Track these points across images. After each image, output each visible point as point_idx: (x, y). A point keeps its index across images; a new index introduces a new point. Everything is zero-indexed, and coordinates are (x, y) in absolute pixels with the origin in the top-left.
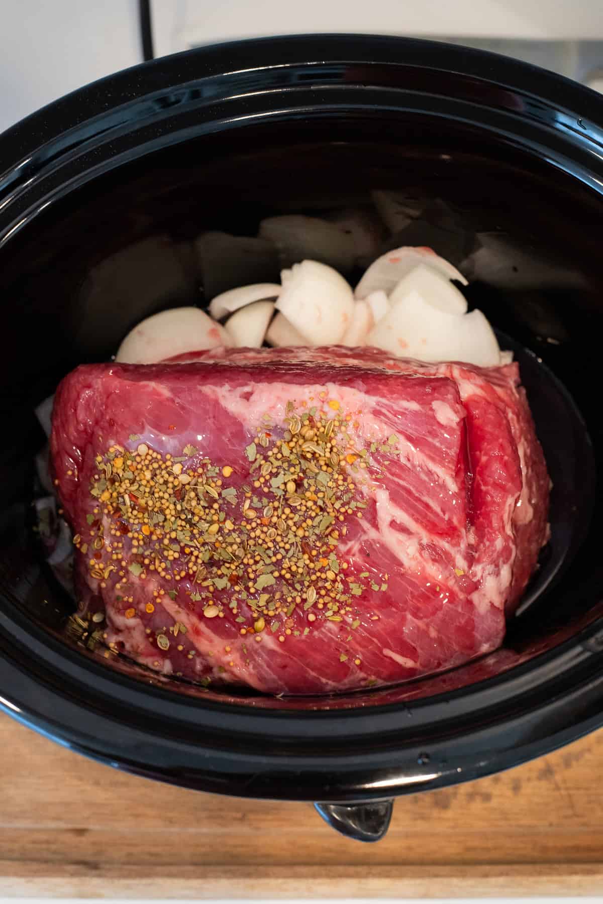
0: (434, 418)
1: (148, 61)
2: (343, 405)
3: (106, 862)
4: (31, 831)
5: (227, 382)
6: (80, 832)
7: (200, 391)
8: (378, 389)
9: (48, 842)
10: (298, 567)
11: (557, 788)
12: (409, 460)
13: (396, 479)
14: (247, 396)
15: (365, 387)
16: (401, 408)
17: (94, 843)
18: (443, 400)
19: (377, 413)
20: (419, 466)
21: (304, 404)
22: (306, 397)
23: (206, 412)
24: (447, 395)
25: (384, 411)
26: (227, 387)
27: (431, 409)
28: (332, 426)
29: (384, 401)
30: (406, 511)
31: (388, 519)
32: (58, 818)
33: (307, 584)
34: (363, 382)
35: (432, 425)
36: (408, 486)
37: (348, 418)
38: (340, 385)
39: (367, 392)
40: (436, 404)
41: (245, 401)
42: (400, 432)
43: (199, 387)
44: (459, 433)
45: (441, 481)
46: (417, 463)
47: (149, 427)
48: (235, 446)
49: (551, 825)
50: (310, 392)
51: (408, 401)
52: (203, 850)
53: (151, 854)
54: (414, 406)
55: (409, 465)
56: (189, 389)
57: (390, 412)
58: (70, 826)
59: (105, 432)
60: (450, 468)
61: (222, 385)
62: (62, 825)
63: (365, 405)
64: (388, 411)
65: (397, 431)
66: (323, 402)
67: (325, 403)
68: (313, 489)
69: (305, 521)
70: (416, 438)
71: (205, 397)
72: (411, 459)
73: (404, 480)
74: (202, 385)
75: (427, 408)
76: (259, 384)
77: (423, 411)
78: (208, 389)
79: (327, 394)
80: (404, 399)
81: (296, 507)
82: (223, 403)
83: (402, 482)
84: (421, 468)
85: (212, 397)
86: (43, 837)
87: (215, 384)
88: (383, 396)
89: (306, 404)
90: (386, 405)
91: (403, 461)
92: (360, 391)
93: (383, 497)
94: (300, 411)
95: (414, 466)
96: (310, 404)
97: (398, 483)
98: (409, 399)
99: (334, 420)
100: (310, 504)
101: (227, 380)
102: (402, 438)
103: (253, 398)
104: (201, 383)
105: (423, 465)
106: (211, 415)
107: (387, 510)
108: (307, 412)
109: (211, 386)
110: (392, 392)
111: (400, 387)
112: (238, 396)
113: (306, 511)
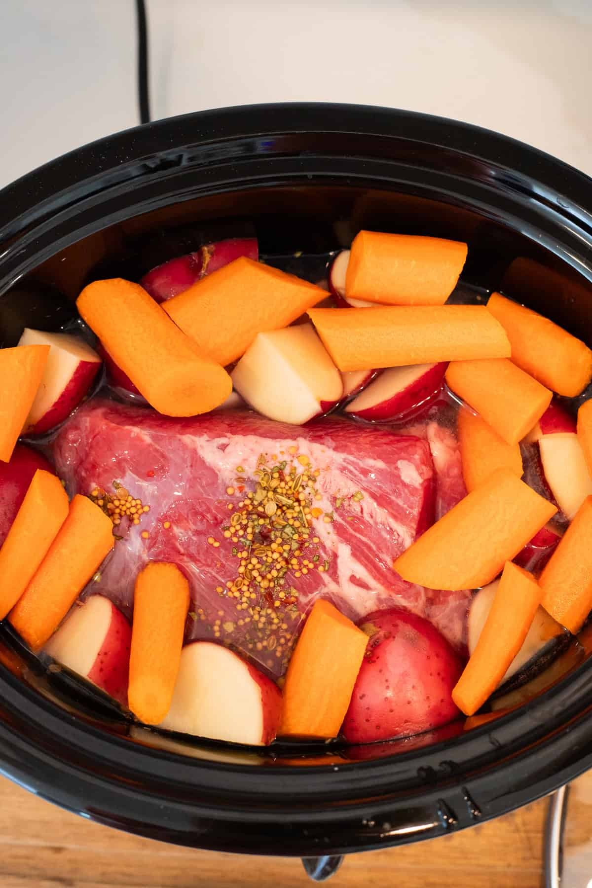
0: (399, 477)
1: (145, 124)
2: (312, 461)
3: (81, 880)
4: (12, 846)
5: (206, 432)
6: (58, 850)
7: (180, 440)
8: (346, 446)
9: (27, 858)
10: (261, 616)
11: (517, 830)
12: (372, 517)
13: (358, 535)
14: (223, 447)
15: (334, 444)
16: (368, 466)
17: (70, 861)
18: (409, 460)
19: (343, 469)
20: (381, 523)
21: (274, 458)
22: (277, 451)
23: (184, 461)
24: (413, 455)
25: (351, 468)
26: (205, 437)
27: (397, 468)
28: (301, 480)
29: (351, 458)
30: (366, 566)
31: (349, 574)
32: (37, 836)
33: (268, 632)
34: (332, 439)
35: (396, 484)
36: (369, 542)
37: (316, 474)
38: (310, 441)
39: (336, 449)
40: (401, 464)
41: (221, 451)
42: (365, 489)
43: (179, 436)
44: (422, 492)
45: (400, 540)
46: (379, 520)
47: (130, 472)
48: (209, 495)
49: (509, 866)
50: (281, 447)
51: (375, 459)
52: (175, 872)
53: (124, 874)
54: (380, 464)
55: (371, 522)
56: (170, 438)
57: (356, 469)
58: (49, 844)
59: (88, 473)
60: (412, 527)
61: (201, 435)
62: (42, 843)
63: (332, 461)
64: (355, 468)
65: (362, 488)
66: (293, 457)
67: (295, 458)
68: (279, 541)
69: (270, 572)
70: (381, 495)
71: (185, 447)
72: (374, 515)
73: (365, 536)
74: (182, 434)
75: (393, 467)
76: (234, 436)
77: (389, 470)
78: (188, 439)
79: (298, 449)
80: (370, 457)
81: (262, 557)
82: (201, 453)
83: (363, 539)
84: (384, 525)
85: (191, 446)
86: (22, 852)
87: (194, 434)
88: (351, 453)
89: (277, 458)
90: (353, 462)
91: (367, 517)
92: (329, 447)
93: (344, 551)
94: (271, 465)
95: (376, 523)
96: (281, 458)
97: (360, 538)
98: (376, 457)
99: (303, 475)
100: (276, 556)
101: (205, 430)
102: (366, 495)
103: (228, 450)
104: (181, 432)
105: (386, 522)
106: (189, 464)
107: (348, 565)
108: (278, 465)
109: (190, 436)
110: (360, 450)
111: (368, 446)
112: (215, 447)
113: (272, 562)
